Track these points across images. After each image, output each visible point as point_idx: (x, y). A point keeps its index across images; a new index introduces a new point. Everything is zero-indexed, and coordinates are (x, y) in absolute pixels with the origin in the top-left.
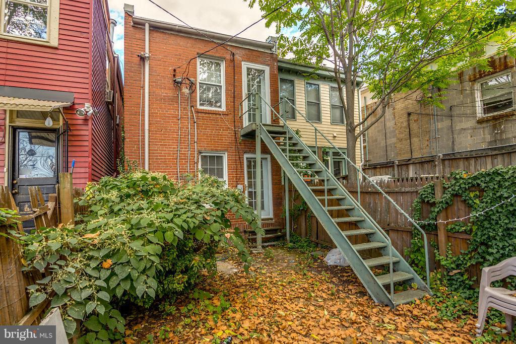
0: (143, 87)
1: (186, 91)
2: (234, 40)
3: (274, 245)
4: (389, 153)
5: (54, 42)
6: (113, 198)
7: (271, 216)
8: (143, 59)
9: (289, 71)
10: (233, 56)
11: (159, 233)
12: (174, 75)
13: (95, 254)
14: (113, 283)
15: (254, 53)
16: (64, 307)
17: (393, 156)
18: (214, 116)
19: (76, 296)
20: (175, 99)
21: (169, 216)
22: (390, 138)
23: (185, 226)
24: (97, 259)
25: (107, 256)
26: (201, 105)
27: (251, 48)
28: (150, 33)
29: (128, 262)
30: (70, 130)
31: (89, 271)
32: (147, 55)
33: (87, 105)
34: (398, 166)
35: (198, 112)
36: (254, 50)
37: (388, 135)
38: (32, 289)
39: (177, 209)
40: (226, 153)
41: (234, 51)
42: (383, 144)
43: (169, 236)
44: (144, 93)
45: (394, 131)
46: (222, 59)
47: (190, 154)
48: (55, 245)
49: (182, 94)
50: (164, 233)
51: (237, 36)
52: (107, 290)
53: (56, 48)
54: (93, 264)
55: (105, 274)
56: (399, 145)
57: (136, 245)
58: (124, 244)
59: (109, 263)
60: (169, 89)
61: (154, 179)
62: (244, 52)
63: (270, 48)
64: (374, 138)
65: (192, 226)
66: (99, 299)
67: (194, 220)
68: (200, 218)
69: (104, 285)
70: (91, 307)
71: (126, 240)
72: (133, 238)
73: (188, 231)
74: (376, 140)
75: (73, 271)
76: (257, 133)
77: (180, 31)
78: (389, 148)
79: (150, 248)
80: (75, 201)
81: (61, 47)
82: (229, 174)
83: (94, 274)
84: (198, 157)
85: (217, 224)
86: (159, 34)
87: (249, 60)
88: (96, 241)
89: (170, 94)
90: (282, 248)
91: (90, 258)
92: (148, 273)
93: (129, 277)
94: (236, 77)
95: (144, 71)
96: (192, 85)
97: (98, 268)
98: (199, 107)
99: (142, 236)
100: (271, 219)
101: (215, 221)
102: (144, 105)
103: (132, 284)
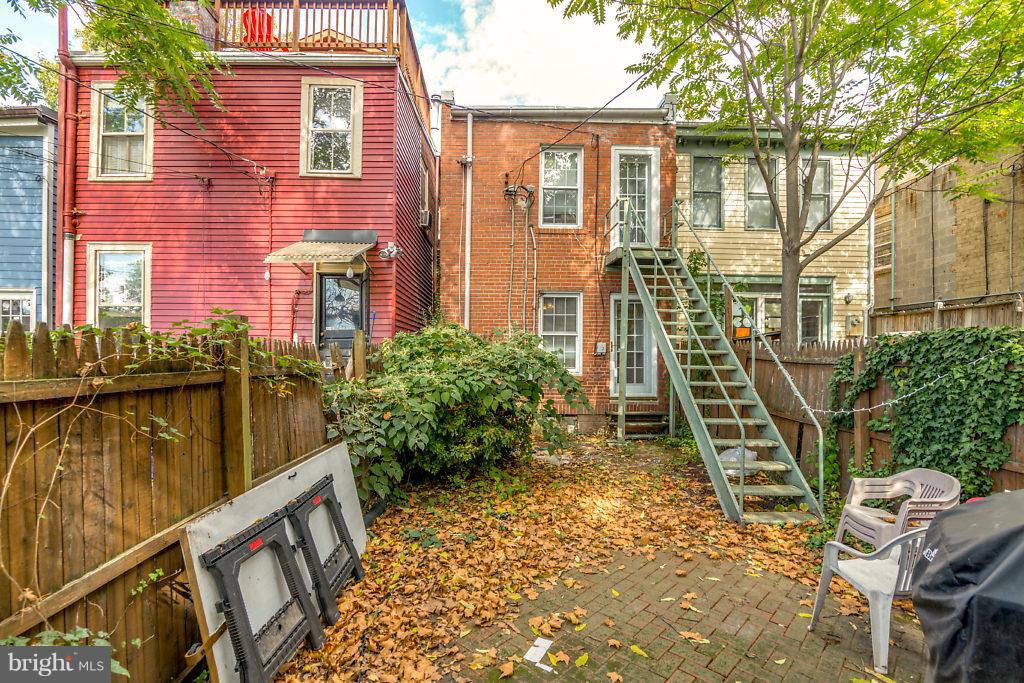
0: (464, 205)
1: (522, 204)
2: (602, 114)
3: (647, 439)
4: (938, 284)
5: (358, 174)
6: (404, 356)
7: (654, 394)
8: (464, 165)
9: (712, 142)
10: (597, 140)
11: (437, 393)
12: (506, 183)
13: (378, 406)
14: (392, 433)
15: (633, 129)
16: (350, 444)
17: (946, 290)
18: (553, 237)
19: (360, 438)
20: (507, 218)
21: (452, 377)
22: (943, 252)
23: (467, 389)
24: (379, 410)
25: (386, 410)
26: (545, 221)
27: (627, 121)
28: (473, 126)
29: (404, 416)
30: (374, 275)
31: (372, 420)
32: (470, 160)
33: (391, 244)
34: (942, 312)
35: (540, 233)
36: (632, 125)
37: (939, 246)
38: (329, 426)
39: (464, 371)
40: (582, 294)
41: (598, 131)
42: (927, 264)
43: (445, 397)
44: (465, 212)
45: (953, 239)
46: (578, 147)
47: (527, 296)
48: (346, 393)
49: (517, 208)
50: (441, 393)
51: (607, 107)
52: (386, 437)
53: (360, 180)
54: (376, 415)
55: (385, 425)
56: (961, 268)
57: (413, 402)
58: (401, 399)
59: (388, 415)
60: (499, 202)
61: (446, 336)
62: (615, 130)
63: (663, 117)
64: (909, 254)
65: (476, 390)
66: (378, 444)
67: (480, 384)
68: (488, 381)
69: (382, 432)
70: (370, 448)
71: (405, 396)
72: (411, 395)
73: (469, 396)
74: (913, 258)
75: (358, 416)
76: (625, 263)
77: (515, 116)
78: (939, 275)
79: (426, 407)
80: (368, 358)
81: (365, 177)
82: (584, 326)
83: (377, 423)
84: (538, 300)
85: (509, 391)
86: (486, 125)
87: (625, 141)
88: (379, 396)
89: (499, 209)
90: (659, 444)
91: (375, 409)
92: (421, 428)
93: (403, 430)
94: (600, 174)
95: (465, 182)
96: (531, 197)
97: (380, 419)
98: (542, 225)
99: (421, 395)
100: (654, 399)
101: (508, 387)
102: (464, 229)
103: (407, 437)
